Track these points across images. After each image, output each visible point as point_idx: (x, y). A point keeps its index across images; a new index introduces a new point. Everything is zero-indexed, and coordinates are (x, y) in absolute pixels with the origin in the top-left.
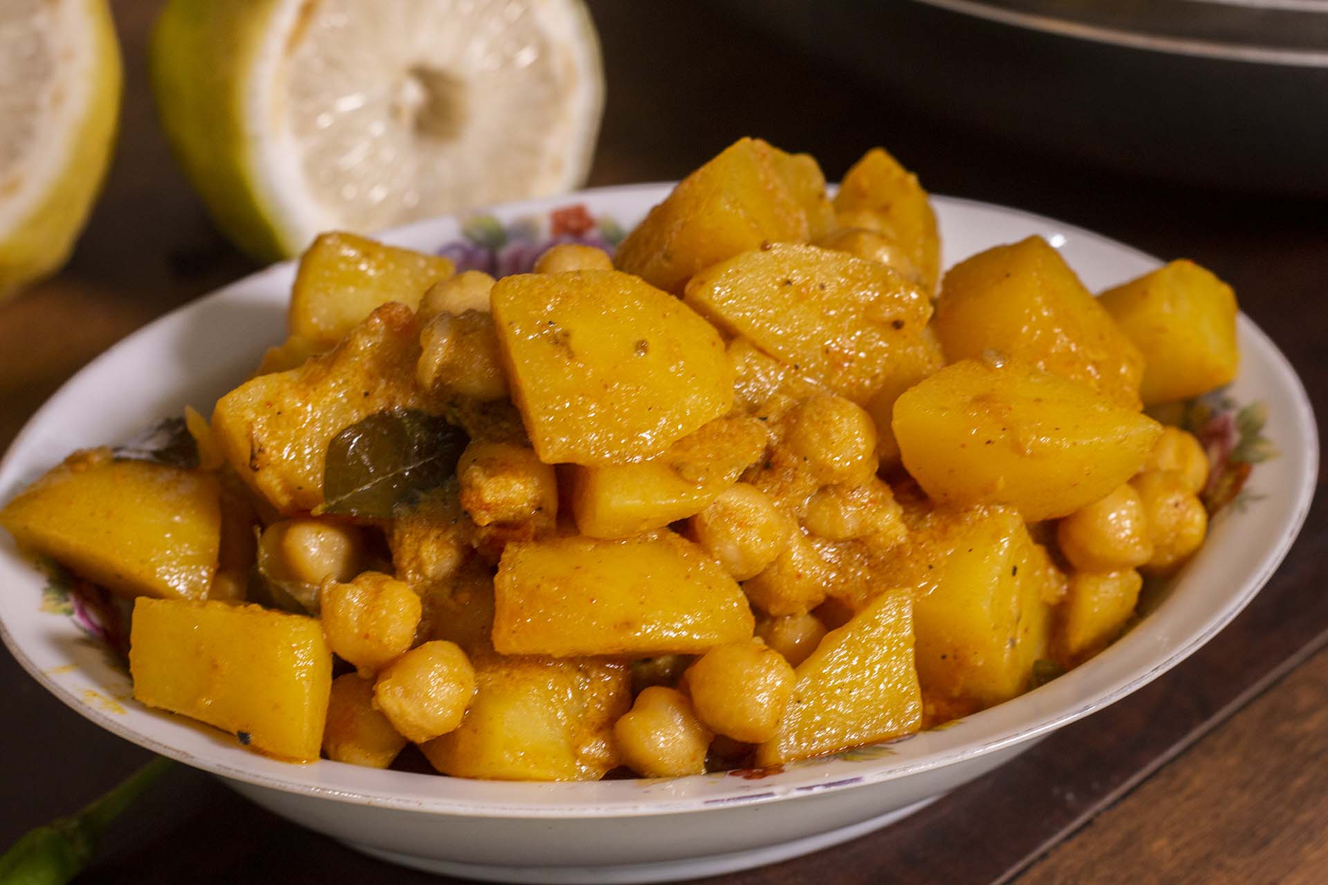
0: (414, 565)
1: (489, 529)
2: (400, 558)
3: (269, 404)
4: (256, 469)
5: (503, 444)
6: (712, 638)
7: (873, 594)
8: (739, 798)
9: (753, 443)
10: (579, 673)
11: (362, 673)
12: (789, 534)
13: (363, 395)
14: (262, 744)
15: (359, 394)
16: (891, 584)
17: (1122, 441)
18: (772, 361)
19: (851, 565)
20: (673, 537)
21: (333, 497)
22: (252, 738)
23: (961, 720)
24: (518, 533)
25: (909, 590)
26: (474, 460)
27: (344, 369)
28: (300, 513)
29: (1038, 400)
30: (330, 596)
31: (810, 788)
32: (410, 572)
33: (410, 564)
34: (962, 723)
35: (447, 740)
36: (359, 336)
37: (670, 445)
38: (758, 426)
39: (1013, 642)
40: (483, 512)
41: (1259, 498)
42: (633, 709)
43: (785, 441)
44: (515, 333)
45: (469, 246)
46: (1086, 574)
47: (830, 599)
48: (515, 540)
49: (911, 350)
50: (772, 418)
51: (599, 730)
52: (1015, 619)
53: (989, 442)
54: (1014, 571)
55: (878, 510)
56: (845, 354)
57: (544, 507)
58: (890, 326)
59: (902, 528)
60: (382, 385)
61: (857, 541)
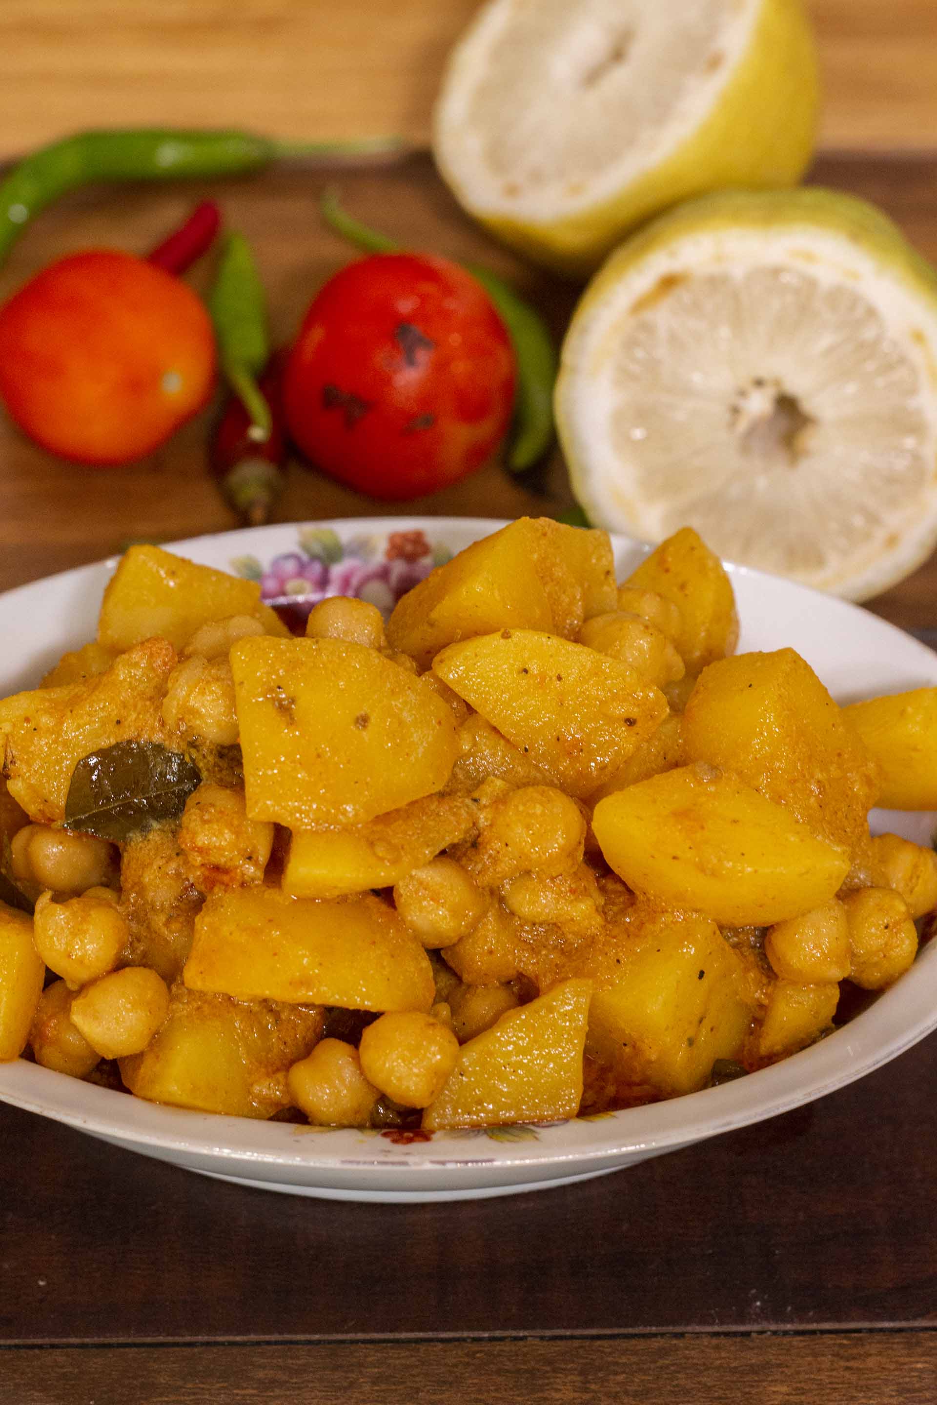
0: (137, 888)
1: (203, 868)
2: (126, 880)
3: (27, 719)
4: (8, 777)
5: (228, 792)
7: (559, 978)
9: (458, 823)
10: (270, 1014)
11: (69, 986)
12: (484, 914)
13: (115, 723)
15: (111, 721)
16: (578, 973)
18: (502, 742)
19: (545, 947)
21: (73, 814)
23: (613, 1113)
24: (226, 878)
25: (591, 980)
26: (199, 803)
27: (102, 696)
28: (45, 824)
29: (736, 821)
30: (41, 913)
32: (133, 894)
33: (133, 887)
34: (614, 1117)
35: (137, 1058)
37: (370, 818)
38: (467, 806)
39: (692, 1041)
40: (196, 854)
42: (308, 1058)
43: (491, 826)
44: (242, 693)
45: (305, 557)
46: (785, 982)
47: (520, 976)
48: (223, 883)
49: (645, 745)
50: (484, 801)
51: (278, 1070)
52: (697, 1019)
53: (675, 858)
54: (701, 974)
55: (576, 899)
56: (575, 743)
57: (254, 857)
58: (622, 722)
59: (598, 920)
60: (134, 716)
61: (554, 927)
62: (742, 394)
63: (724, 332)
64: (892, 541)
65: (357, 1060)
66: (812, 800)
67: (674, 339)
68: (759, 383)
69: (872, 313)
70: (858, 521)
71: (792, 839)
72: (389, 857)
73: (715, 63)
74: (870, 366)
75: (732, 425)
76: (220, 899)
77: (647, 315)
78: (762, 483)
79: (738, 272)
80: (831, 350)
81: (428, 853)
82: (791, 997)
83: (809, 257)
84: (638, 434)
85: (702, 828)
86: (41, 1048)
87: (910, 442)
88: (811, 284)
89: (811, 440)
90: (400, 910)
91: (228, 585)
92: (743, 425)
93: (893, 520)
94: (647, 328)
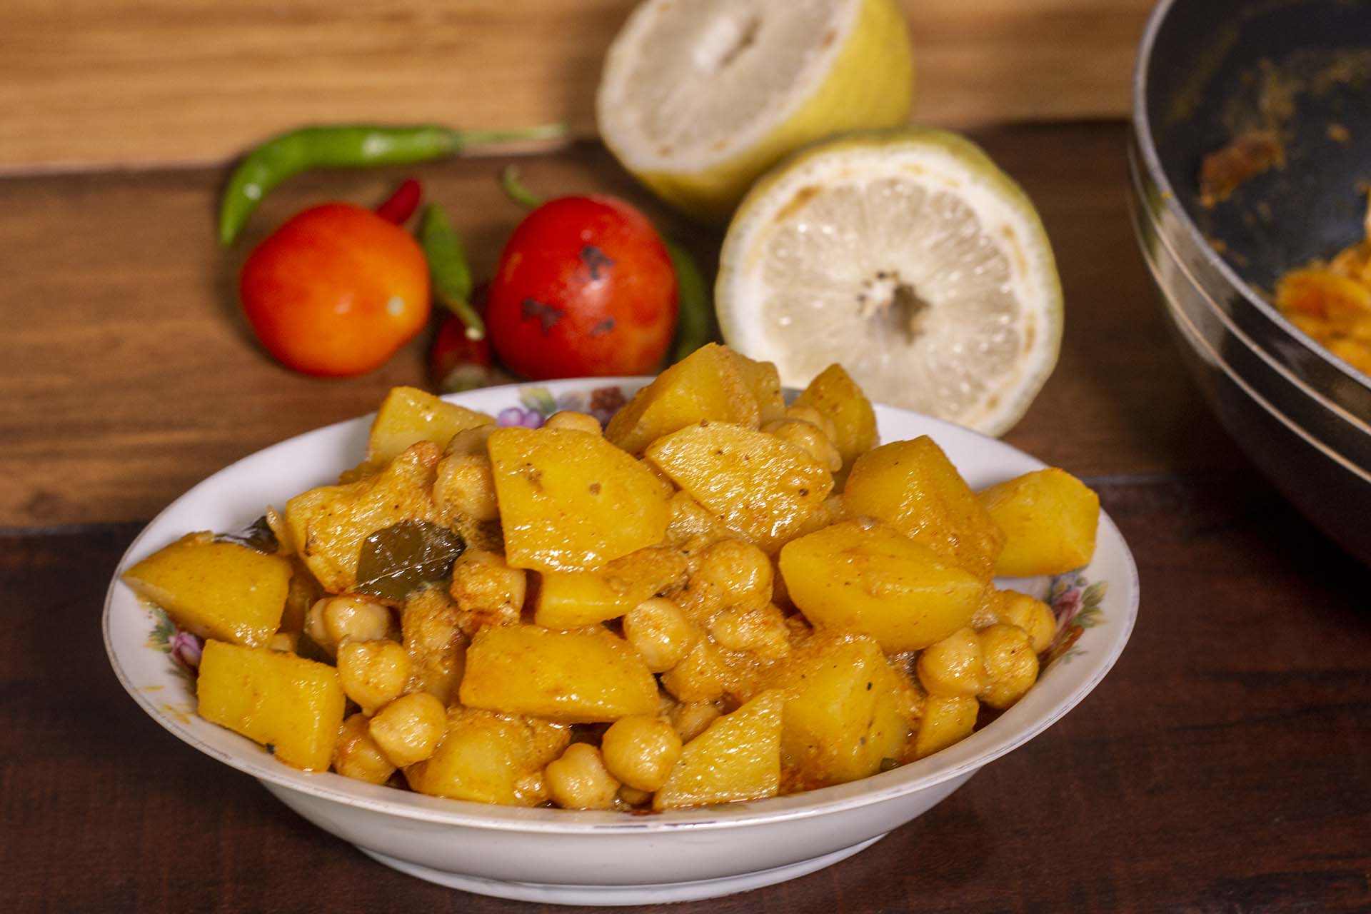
0: (416, 636)
1: (471, 614)
2: (407, 629)
3: (323, 507)
4: (308, 554)
6: (622, 710)
7: (757, 692)
8: (622, 827)
9: (673, 569)
11: (366, 712)
12: (696, 642)
13: (394, 508)
14: (283, 755)
15: (390, 506)
16: (771, 686)
17: (949, 593)
18: (703, 511)
19: (744, 669)
20: (607, 633)
21: (362, 581)
22: (276, 749)
24: (489, 619)
25: (782, 691)
26: (465, 562)
27: (382, 488)
28: (340, 593)
29: (893, 557)
30: (344, 650)
31: (675, 825)
32: (413, 641)
33: (413, 635)
35: (422, 765)
36: (396, 464)
37: (606, 562)
38: (680, 557)
39: (864, 741)
40: (466, 601)
41: (1080, 654)
42: (561, 759)
43: (698, 571)
44: (499, 469)
45: (525, 411)
46: (934, 697)
47: (726, 693)
48: (487, 623)
49: (815, 513)
50: (692, 552)
51: (535, 771)
52: (867, 723)
53: (847, 584)
54: (869, 686)
55: (766, 630)
56: (760, 510)
57: (512, 602)
58: (797, 493)
59: (786, 646)
60: (408, 501)
61: (751, 652)
62: (868, 284)
63: (851, 236)
64: (993, 403)
65: (601, 755)
66: (950, 549)
67: (809, 239)
68: (881, 276)
69: (970, 214)
70: (965, 387)
71: (938, 568)
72: (622, 589)
73: (829, 39)
74: (969, 257)
75: (860, 311)
76: (486, 634)
77: (789, 222)
78: (885, 359)
79: (862, 183)
80: (937, 246)
81: (652, 589)
82: (941, 707)
83: (918, 170)
84: (785, 321)
85: (867, 560)
86: (343, 765)
87: (1004, 319)
88: (920, 191)
89: (924, 321)
90: (630, 637)
91: (471, 418)
92: (869, 311)
93: (993, 385)
94: (790, 233)
